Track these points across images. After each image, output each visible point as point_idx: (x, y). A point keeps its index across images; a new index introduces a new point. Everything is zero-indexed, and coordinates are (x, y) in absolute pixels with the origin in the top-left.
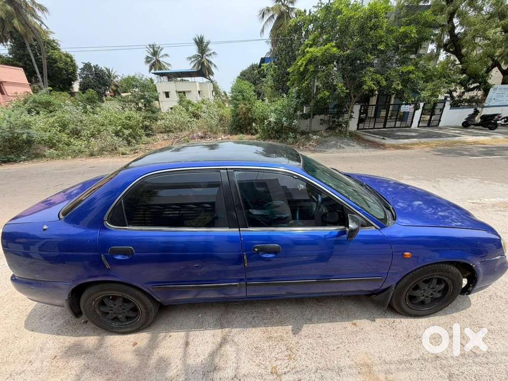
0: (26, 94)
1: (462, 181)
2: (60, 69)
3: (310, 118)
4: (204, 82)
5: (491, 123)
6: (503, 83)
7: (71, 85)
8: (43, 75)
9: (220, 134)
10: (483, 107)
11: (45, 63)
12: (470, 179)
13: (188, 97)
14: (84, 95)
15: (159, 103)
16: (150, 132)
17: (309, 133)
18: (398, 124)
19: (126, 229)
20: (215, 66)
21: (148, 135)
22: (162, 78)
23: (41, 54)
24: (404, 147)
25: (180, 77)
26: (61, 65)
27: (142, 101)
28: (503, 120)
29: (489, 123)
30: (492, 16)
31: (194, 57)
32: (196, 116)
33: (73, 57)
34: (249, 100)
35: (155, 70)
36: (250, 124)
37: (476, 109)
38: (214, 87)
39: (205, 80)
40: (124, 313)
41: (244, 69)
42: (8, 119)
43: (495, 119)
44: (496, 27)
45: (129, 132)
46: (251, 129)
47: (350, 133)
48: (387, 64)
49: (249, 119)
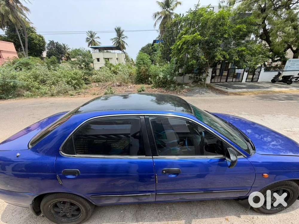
0: (14, 58)
1: (277, 116)
2: (36, 44)
3: (183, 75)
4: (120, 53)
5: (288, 81)
6: (294, 58)
7: (41, 53)
8: (25, 47)
9: (129, 84)
10: (283, 71)
11: (27, 40)
12: (282, 115)
13: (111, 62)
14: (49, 60)
15: (93, 64)
16: (88, 82)
17: (182, 84)
18: (234, 80)
19: (75, 156)
20: (127, 44)
21: (86, 84)
22: (95, 50)
23: (24, 35)
24: (239, 94)
25: (106, 50)
26: (36, 42)
27: (84, 63)
28: (295, 79)
29: (287, 80)
30: (287, 20)
31: (114, 39)
32: (115, 73)
33: (44, 37)
34: (147, 64)
35: (92, 46)
36: (147, 78)
37: (279, 72)
38: (126, 56)
39: (120, 52)
40: (70, 212)
41: (144, 46)
42: (2, 73)
43: (290, 78)
44: (290, 26)
45: (76, 82)
46: (148, 81)
47: (206, 85)
48: (228, 45)
49: (147, 75)
